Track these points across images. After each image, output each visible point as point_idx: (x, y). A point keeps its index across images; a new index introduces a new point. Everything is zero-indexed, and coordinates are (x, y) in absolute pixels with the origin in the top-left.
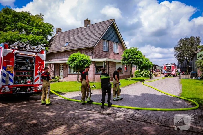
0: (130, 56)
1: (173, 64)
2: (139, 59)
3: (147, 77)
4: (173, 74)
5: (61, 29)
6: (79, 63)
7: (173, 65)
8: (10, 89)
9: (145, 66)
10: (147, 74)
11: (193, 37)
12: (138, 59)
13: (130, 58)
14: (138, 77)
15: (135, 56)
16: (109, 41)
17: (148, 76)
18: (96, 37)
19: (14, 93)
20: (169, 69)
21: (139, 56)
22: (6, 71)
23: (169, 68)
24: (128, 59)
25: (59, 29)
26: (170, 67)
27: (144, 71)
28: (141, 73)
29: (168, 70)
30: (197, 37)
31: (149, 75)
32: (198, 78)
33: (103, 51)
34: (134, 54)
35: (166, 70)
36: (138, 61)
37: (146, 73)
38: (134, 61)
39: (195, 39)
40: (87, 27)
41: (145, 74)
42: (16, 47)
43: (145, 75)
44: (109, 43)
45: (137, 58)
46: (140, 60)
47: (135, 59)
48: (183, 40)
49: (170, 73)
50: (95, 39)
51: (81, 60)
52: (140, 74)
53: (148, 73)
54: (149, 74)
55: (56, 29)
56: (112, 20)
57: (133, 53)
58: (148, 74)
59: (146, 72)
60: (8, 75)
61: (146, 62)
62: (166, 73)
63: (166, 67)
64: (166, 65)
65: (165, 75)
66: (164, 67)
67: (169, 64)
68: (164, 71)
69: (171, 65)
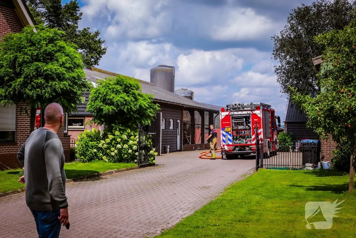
0: (20, 65)
1: (258, 108)
2: (60, 77)
3: (127, 161)
7: (257, 112)
9: (121, 111)
10: (126, 146)
12: (53, 79)
13: (18, 75)
14: (90, 160)
15: (40, 64)
17: (132, 158)
20: (240, 127)
21: (62, 65)
23: (242, 124)
24: (12, 79)
26: (247, 118)
27: (117, 133)
28: (102, 144)
29: (238, 131)
31: (136, 151)
32: (321, 166)
34: (36, 59)
35: (230, 129)
36: (55, 90)
37: (125, 142)
38: (33, 88)
41: (119, 146)
43: (120, 150)
45: (48, 77)
46: (64, 85)
47: (40, 80)
48: (307, 10)
49: (244, 142)
52: (99, 149)
53: (131, 142)
54: (135, 147)
57: (35, 53)
58: (131, 147)
59: (125, 137)
61: (124, 95)
62: (231, 143)
63: (231, 116)
64: (232, 110)
65: (227, 151)
66: (223, 117)
67: (243, 108)
68: (223, 135)
69: (249, 112)
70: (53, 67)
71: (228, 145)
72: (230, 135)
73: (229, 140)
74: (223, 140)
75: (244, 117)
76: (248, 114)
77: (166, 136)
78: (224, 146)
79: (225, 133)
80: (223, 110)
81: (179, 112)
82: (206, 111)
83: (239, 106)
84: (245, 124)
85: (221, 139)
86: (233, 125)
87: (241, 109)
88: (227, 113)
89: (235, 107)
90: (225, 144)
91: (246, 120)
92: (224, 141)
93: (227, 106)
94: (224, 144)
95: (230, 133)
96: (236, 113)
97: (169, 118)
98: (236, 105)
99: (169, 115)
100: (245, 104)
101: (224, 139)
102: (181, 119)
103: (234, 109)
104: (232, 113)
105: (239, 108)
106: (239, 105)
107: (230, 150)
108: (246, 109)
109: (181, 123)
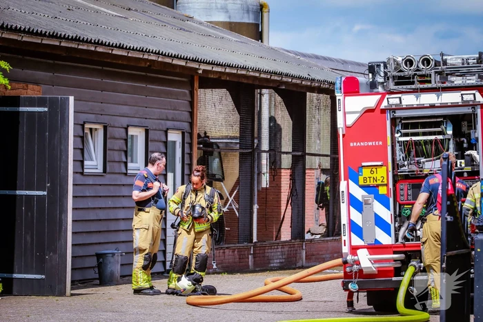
23: (437, 149)
62: (385, 239)
63: (388, 116)
64: (392, 86)
65: (371, 276)
66: (351, 120)
67: (444, 80)
68: (353, 201)
69: (468, 97)
71: (375, 248)
72: (383, 201)
73: (379, 222)
74: (351, 222)
75: (446, 117)
76: (465, 104)
77: (109, 203)
78: (354, 249)
79: (359, 193)
80: (352, 87)
81: (176, 96)
82: (312, 89)
83: (425, 70)
84: (452, 152)
85: (344, 220)
86: (400, 155)
87: (435, 81)
88: (370, 101)
89: (408, 71)
90: (361, 243)
91: (455, 134)
92: (354, 228)
93: (372, 69)
94: (356, 241)
95: (382, 190)
96: (409, 100)
97: (125, 121)
98: (409, 62)
99: (125, 109)
100: (454, 60)
101: (357, 217)
102: (186, 126)
103: (402, 80)
104: (394, 100)
105: (425, 79)
106: (427, 61)
107: (382, 273)
108: (458, 81)
109: (187, 143)
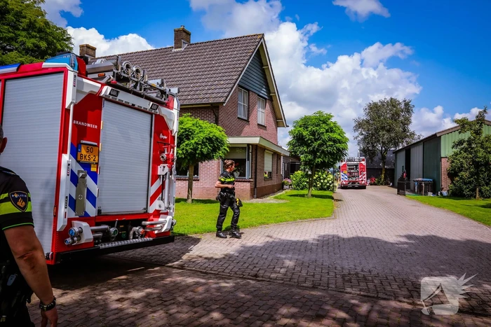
1: (363, 160)
4: (363, 182)
5: (94, 49)
6: (200, 146)
7: (363, 162)
8: (94, 232)
11: (395, 100)
14: (302, 189)
16: (249, 90)
18: (224, 78)
19: (103, 246)
20: (352, 171)
22: (78, 162)
23: (353, 169)
25: (88, 47)
27: (320, 174)
29: (350, 173)
30: (404, 101)
32: (441, 194)
33: (238, 118)
34: (327, 131)
35: (346, 172)
37: (325, 179)
39: (400, 104)
40: (182, 49)
41: (322, 181)
42: (111, 73)
44: (249, 98)
45: (335, 141)
49: (354, 179)
50: (222, 82)
51: (207, 139)
55: (79, 48)
56: (259, 37)
59: (325, 176)
60: (83, 177)
62: (347, 180)
70: (335, 136)
71: (345, 181)
72: (346, 175)
76: (357, 163)
78: (343, 181)
79: (343, 174)
84: (355, 169)
86: (348, 170)
101: (343, 177)
107: (346, 184)
